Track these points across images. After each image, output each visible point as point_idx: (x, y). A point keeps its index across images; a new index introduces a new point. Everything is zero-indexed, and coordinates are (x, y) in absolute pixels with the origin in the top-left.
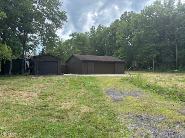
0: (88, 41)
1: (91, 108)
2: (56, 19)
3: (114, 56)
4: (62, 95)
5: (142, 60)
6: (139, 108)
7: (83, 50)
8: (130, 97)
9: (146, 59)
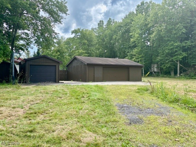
0: (95, 39)
1: (98, 135)
2: (54, 10)
3: (128, 59)
4: (58, 113)
5: (163, 63)
6: (168, 134)
7: (89, 50)
8: (152, 117)
9: (168, 62)
